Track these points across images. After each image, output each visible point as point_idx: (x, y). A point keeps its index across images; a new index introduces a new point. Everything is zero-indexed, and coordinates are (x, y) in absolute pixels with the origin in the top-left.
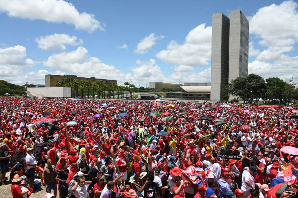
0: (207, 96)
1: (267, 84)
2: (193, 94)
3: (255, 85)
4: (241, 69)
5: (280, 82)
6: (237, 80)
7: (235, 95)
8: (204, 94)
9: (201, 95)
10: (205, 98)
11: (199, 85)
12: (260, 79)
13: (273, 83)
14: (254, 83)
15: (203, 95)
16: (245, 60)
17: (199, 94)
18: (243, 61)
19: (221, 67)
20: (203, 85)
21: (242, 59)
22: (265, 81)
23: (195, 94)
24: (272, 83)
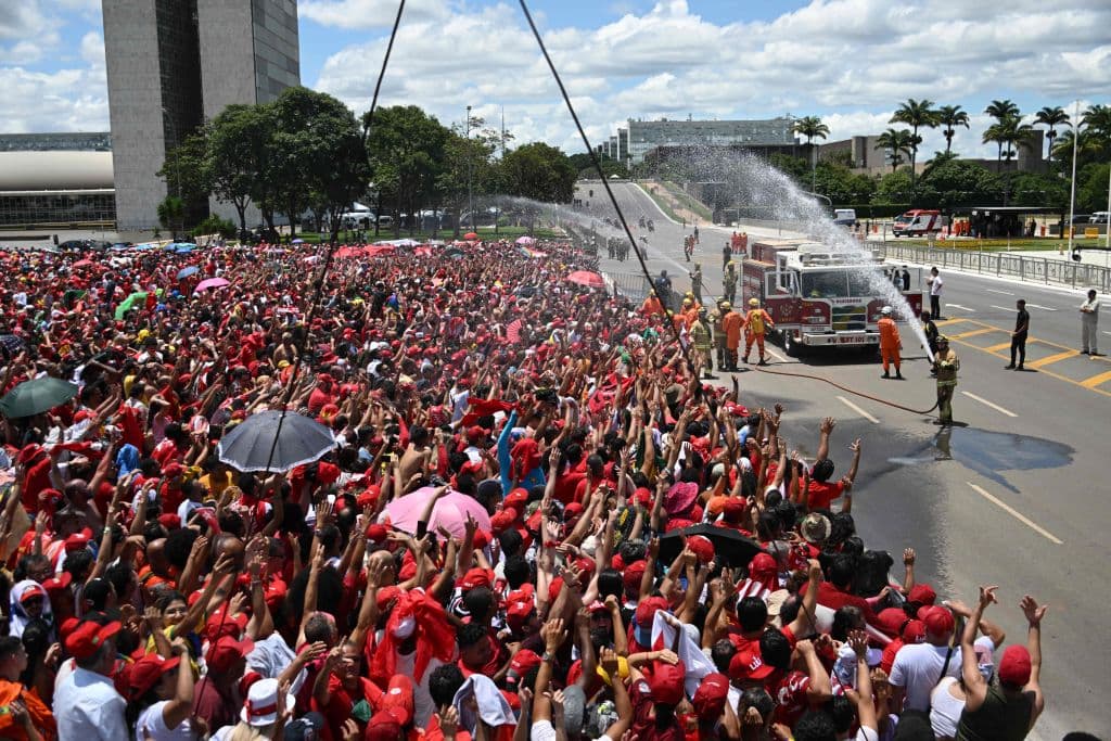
0: (97, 206)
1: (373, 138)
2: (19, 198)
3: (316, 143)
4: (259, 63)
5: (426, 130)
6: (228, 117)
7: (227, 197)
8: (84, 199)
9: (64, 202)
10: (92, 217)
11: (62, 149)
12: (336, 115)
13: (397, 135)
14: (308, 136)
15: (78, 202)
16: (282, 19)
17: (55, 196)
18: (269, 22)
19: (161, 48)
20: (80, 148)
21: (263, 11)
22: (359, 125)
23: (31, 198)
24: (390, 132)
